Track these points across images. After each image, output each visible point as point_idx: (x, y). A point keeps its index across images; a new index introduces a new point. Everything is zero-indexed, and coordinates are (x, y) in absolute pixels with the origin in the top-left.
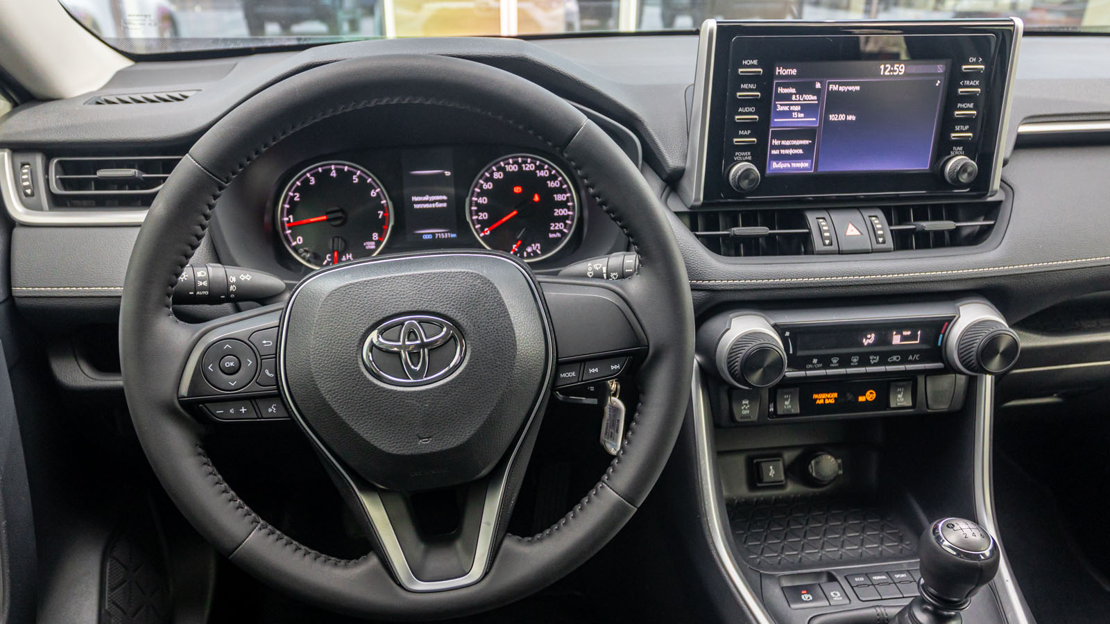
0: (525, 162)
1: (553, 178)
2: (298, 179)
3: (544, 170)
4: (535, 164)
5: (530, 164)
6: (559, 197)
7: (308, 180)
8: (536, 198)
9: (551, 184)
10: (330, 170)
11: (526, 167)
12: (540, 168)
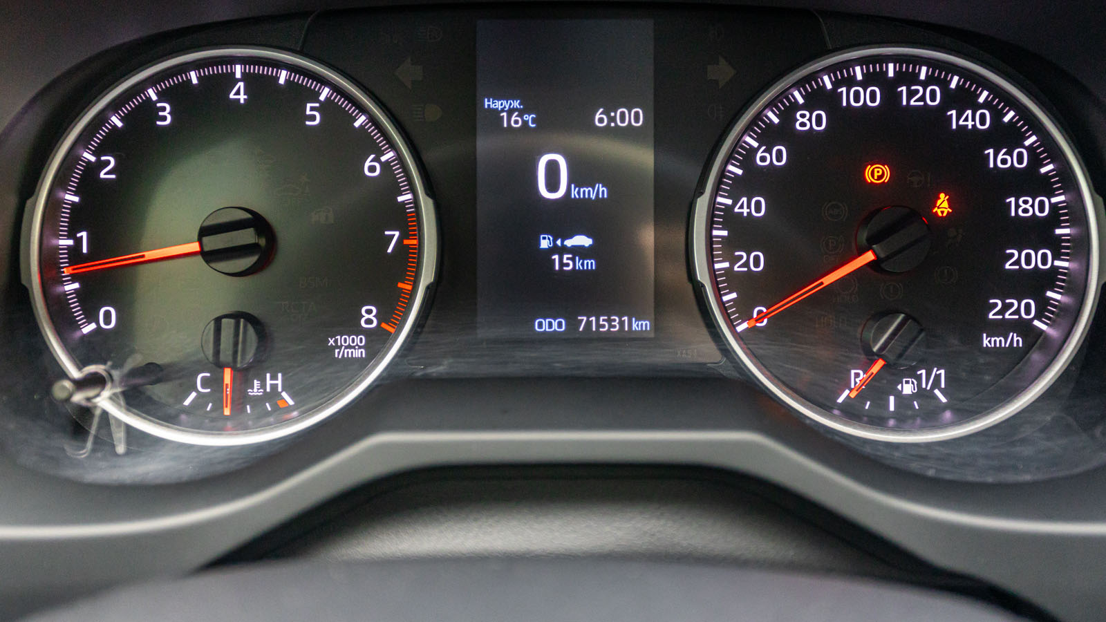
0: (912, 79)
1: (1006, 137)
2: (115, 106)
3: (975, 107)
4: (944, 84)
5: (925, 84)
6: (1025, 207)
7: (149, 109)
8: (943, 206)
9: (999, 159)
10: (231, 80)
11: (911, 94)
12: (964, 100)
